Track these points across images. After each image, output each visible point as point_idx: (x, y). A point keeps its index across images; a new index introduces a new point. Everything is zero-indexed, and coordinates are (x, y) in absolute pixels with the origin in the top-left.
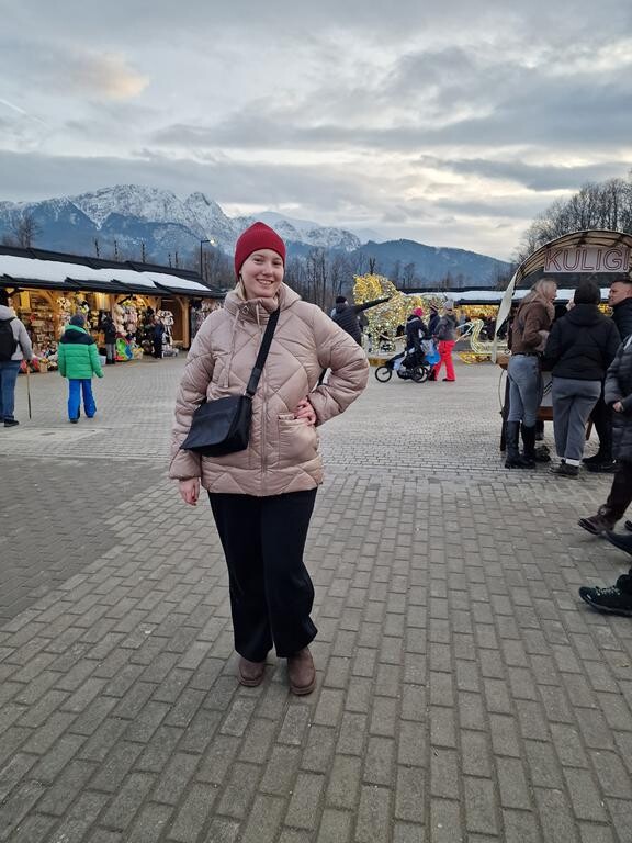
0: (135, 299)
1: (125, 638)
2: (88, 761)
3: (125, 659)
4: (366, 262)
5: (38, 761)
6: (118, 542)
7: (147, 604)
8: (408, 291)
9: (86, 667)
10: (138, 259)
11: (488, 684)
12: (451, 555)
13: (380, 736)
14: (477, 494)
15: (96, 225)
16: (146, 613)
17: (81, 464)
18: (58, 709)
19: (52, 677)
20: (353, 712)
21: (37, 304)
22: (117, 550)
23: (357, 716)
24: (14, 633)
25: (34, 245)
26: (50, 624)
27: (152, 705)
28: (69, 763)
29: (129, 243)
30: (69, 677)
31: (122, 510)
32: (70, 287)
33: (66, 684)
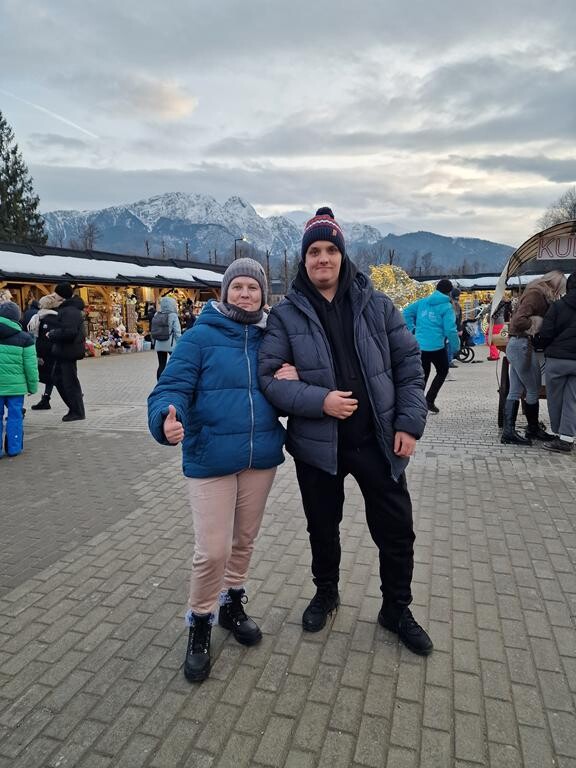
0: (176, 292)
1: (136, 589)
2: (92, 694)
3: (134, 607)
4: (386, 254)
5: (51, 692)
6: (141, 504)
7: (158, 560)
8: (421, 279)
9: (102, 613)
10: (182, 258)
11: (458, 644)
12: (438, 524)
13: (349, 687)
14: (471, 467)
15: (147, 228)
16: (156, 568)
17: (119, 436)
18: (72, 649)
19: (71, 620)
20: (329, 665)
21: (94, 298)
22: (139, 512)
23: (331, 668)
24: (45, 582)
25: (96, 248)
26: (75, 574)
27: (151, 649)
28: (75, 695)
29: (176, 243)
30: (85, 621)
31: (147, 477)
32: (121, 282)
33: (82, 626)
